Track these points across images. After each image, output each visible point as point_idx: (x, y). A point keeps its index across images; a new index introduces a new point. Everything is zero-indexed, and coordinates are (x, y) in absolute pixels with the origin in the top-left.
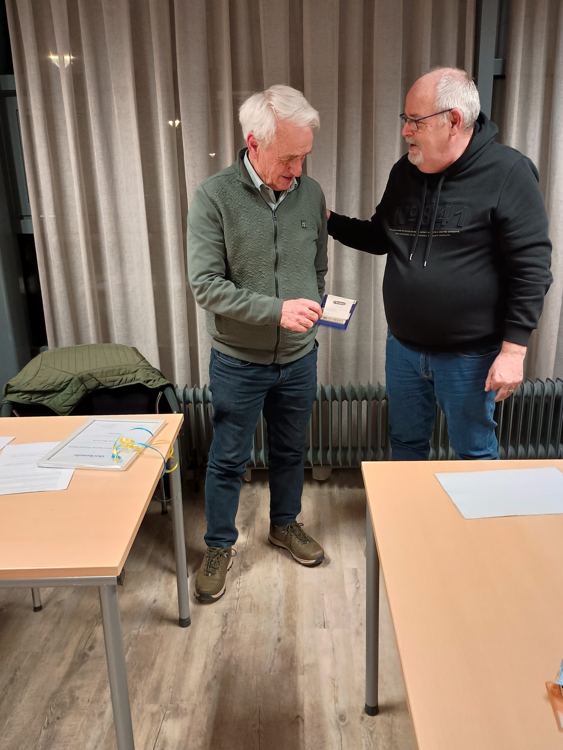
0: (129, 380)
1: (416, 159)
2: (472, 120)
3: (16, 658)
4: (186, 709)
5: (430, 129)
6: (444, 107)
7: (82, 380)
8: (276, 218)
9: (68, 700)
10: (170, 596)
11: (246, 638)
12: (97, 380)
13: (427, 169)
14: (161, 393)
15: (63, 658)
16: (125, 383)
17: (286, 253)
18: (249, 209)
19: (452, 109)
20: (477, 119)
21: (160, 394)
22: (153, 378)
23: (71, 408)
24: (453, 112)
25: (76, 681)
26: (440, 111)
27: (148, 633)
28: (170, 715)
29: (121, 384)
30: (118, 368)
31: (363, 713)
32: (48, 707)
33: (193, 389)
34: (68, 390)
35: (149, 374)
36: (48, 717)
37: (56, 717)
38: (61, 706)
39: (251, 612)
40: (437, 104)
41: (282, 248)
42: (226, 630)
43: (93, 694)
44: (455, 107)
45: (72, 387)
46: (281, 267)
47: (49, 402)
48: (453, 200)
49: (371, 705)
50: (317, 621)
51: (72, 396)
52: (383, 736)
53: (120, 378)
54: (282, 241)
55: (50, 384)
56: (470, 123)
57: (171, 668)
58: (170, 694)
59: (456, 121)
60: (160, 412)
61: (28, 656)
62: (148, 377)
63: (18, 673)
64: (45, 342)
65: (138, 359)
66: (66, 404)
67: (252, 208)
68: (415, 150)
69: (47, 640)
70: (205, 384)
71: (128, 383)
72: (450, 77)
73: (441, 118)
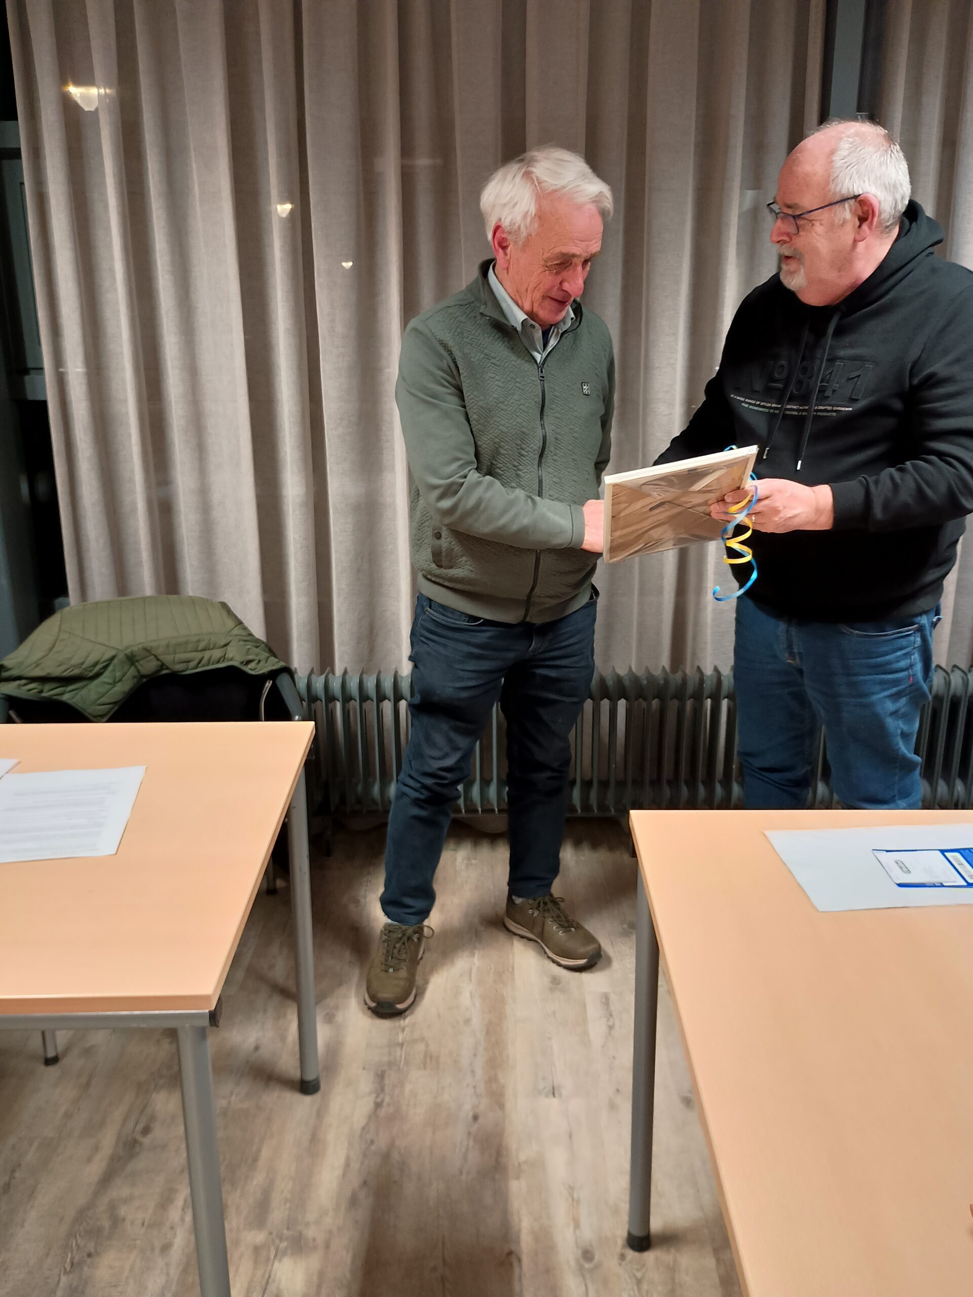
0: (213, 660)
1: (793, 280)
2: (894, 213)
3: (13, 1147)
4: (314, 1240)
5: (819, 229)
6: (844, 191)
7: (131, 659)
8: (543, 377)
9: (106, 1224)
10: (283, 1038)
11: (417, 1115)
12: (158, 659)
13: (813, 298)
14: (269, 682)
15: (96, 1149)
16: (208, 664)
17: (559, 437)
18: (501, 361)
19: (860, 195)
20: (904, 210)
21: (267, 684)
22: (257, 656)
23: (112, 709)
24: (862, 200)
25: (120, 1190)
26: (837, 198)
27: (245, 1105)
28: (286, 1249)
29: (200, 667)
30: (195, 639)
31: (624, 1246)
32: (71, 1235)
33: (324, 676)
34: (106, 677)
35: (249, 649)
36: (72, 1254)
37: (85, 1254)
38: (95, 1233)
39: (425, 1068)
40: (832, 186)
41: (553, 427)
42: (383, 1101)
43: (150, 1211)
44: (865, 191)
45: (114, 670)
46: (549, 459)
47: (73, 697)
48: (849, 352)
49: (637, 1233)
50: (541, 1086)
51: (114, 687)
52: (660, 1288)
53: (199, 655)
54: (552, 417)
55: (75, 666)
56: (892, 219)
57: (286, 1166)
58: (287, 1212)
59: (866, 216)
60: (268, 718)
61: (36, 1144)
62: (248, 655)
63: (17, 1175)
64: (63, 591)
65: (230, 623)
66: (103, 700)
67: (506, 360)
68: (793, 265)
69: (68, 1116)
70: (344, 668)
71: (213, 664)
72: (857, 138)
73: (840, 211)
